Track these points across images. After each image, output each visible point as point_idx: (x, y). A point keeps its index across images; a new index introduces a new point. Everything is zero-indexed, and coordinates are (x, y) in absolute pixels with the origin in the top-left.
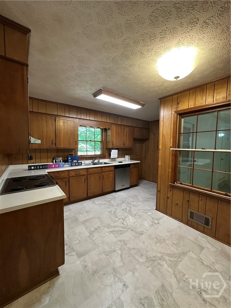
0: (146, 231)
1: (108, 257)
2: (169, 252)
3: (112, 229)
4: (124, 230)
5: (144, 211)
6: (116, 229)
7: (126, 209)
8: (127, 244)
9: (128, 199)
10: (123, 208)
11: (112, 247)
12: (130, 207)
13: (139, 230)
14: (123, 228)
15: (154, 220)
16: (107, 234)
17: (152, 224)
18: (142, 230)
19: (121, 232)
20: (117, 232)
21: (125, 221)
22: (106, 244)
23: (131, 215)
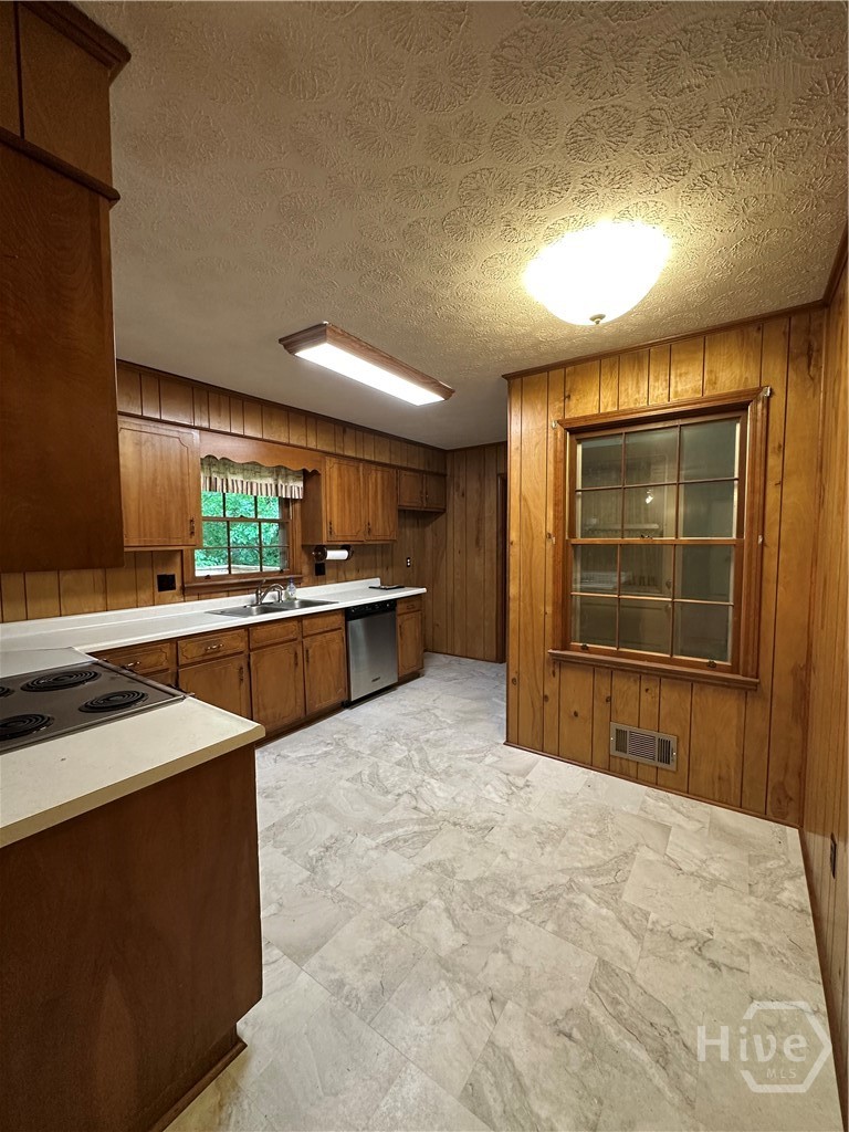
0: (499, 818)
1: (407, 930)
2: (587, 864)
3: (389, 835)
4: (428, 828)
5: (471, 756)
6: (400, 831)
7: (409, 759)
8: (454, 873)
9: (403, 723)
10: (399, 757)
11: (411, 894)
12: (420, 750)
13: (478, 817)
14: (421, 822)
15: (511, 778)
16: (374, 854)
17: (510, 792)
18: (484, 816)
19: (422, 838)
20: (405, 841)
21: (420, 801)
22: (385, 890)
23: (434, 774)
